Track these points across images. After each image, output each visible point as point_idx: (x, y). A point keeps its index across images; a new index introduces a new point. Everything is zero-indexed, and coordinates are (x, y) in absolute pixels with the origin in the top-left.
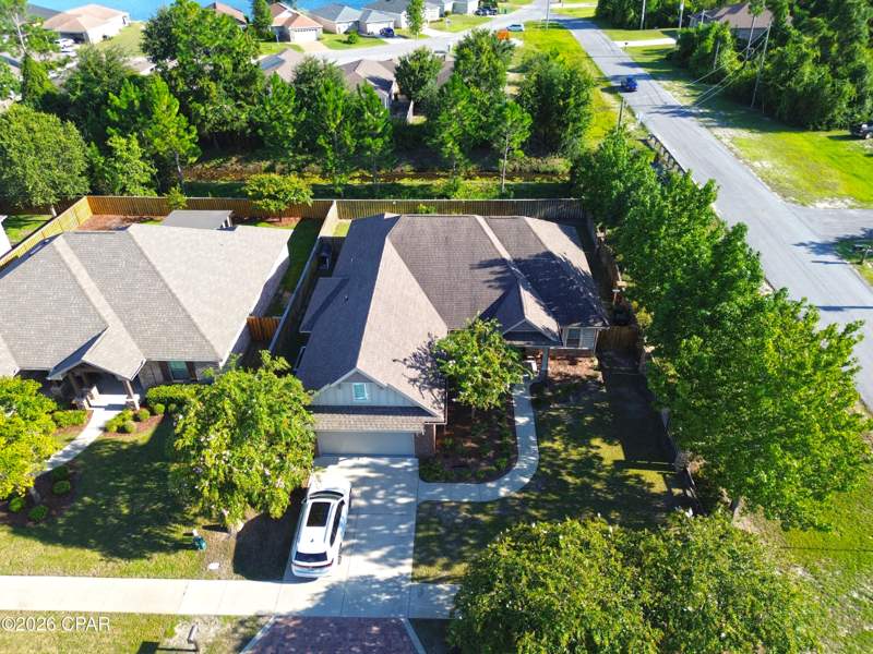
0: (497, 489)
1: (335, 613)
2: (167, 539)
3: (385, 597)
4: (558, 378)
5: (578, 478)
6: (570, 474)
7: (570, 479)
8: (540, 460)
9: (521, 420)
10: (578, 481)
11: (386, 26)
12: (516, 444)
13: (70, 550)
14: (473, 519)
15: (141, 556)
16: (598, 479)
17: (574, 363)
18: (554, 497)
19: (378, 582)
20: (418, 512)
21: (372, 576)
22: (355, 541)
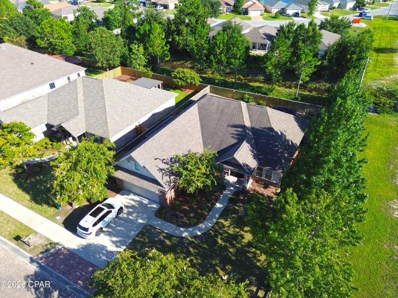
0: (183, 232)
1: (82, 255)
2: (53, 201)
3: (104, 258)
4: (252, 192)
5: (224, 242)
6: (222, 239)
7: (220, 241)
8: (213, 227)
9: (218, 205)
10: (223, 244)
11: (297, 11)
12: (207, 215)
13: (23, 193)
14: (163, 241)
15: (40, 204)
16: (233, 246)
17: (266, 187)
18: (206, 247)
19: (107, 251)
20: (143, 228)
21: (106, 247)
22: (110, 230)
